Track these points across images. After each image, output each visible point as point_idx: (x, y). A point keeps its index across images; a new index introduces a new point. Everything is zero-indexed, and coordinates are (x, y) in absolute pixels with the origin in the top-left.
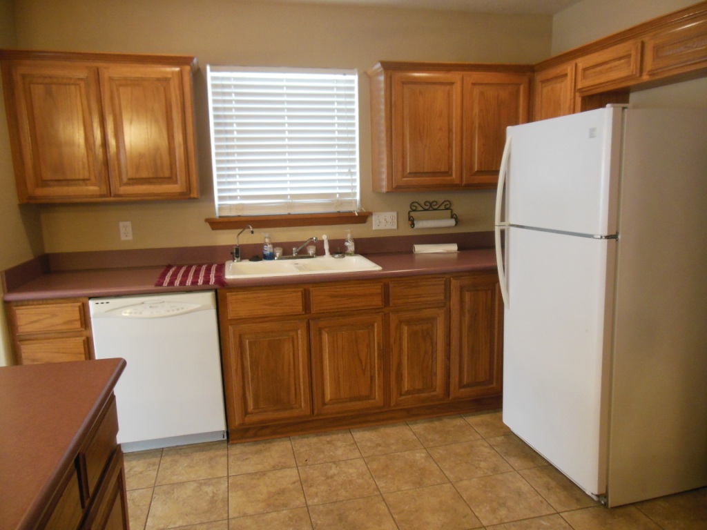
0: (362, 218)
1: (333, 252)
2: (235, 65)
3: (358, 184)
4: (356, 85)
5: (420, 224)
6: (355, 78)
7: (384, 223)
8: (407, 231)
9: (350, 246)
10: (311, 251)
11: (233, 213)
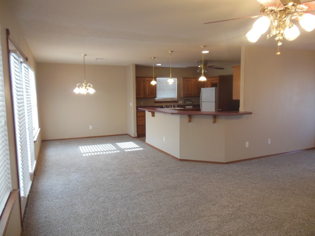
0: (177, 102)
1: (173, 107)
2: (162, 77)
3: (176, 96)
4: (176, 80)
5: (187, 103)
6: (176, 79)
7: (181, 102)
8: (184, 104)
9: (176, 106)
10: (170, 107)
11: (157, 101)
